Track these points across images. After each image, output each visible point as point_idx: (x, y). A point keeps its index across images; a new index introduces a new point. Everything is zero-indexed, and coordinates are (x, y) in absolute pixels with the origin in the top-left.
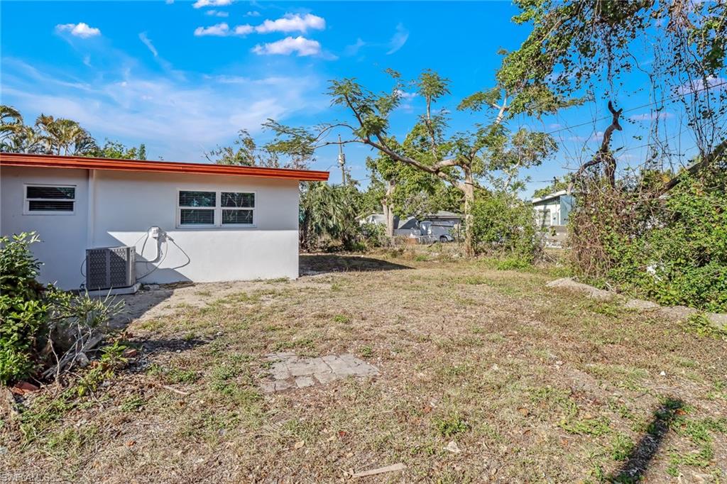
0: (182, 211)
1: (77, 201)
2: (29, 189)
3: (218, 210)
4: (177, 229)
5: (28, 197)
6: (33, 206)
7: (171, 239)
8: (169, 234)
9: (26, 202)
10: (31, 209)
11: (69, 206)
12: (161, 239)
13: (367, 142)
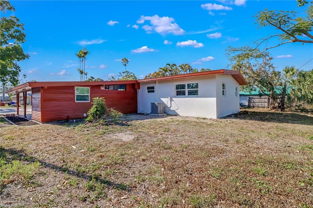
0: (177, 91)
1: (155, 89)
2: (148, 87)
3: (187, 90)
4: (175, 97)
5: (147, 89)
6: (149, 92)
7: (174, 101)
8: (173, 99)
9: (147, 91)
10: (148, 92)
11: (153, 91)
12: (171, 100)
13: (296, 40)
